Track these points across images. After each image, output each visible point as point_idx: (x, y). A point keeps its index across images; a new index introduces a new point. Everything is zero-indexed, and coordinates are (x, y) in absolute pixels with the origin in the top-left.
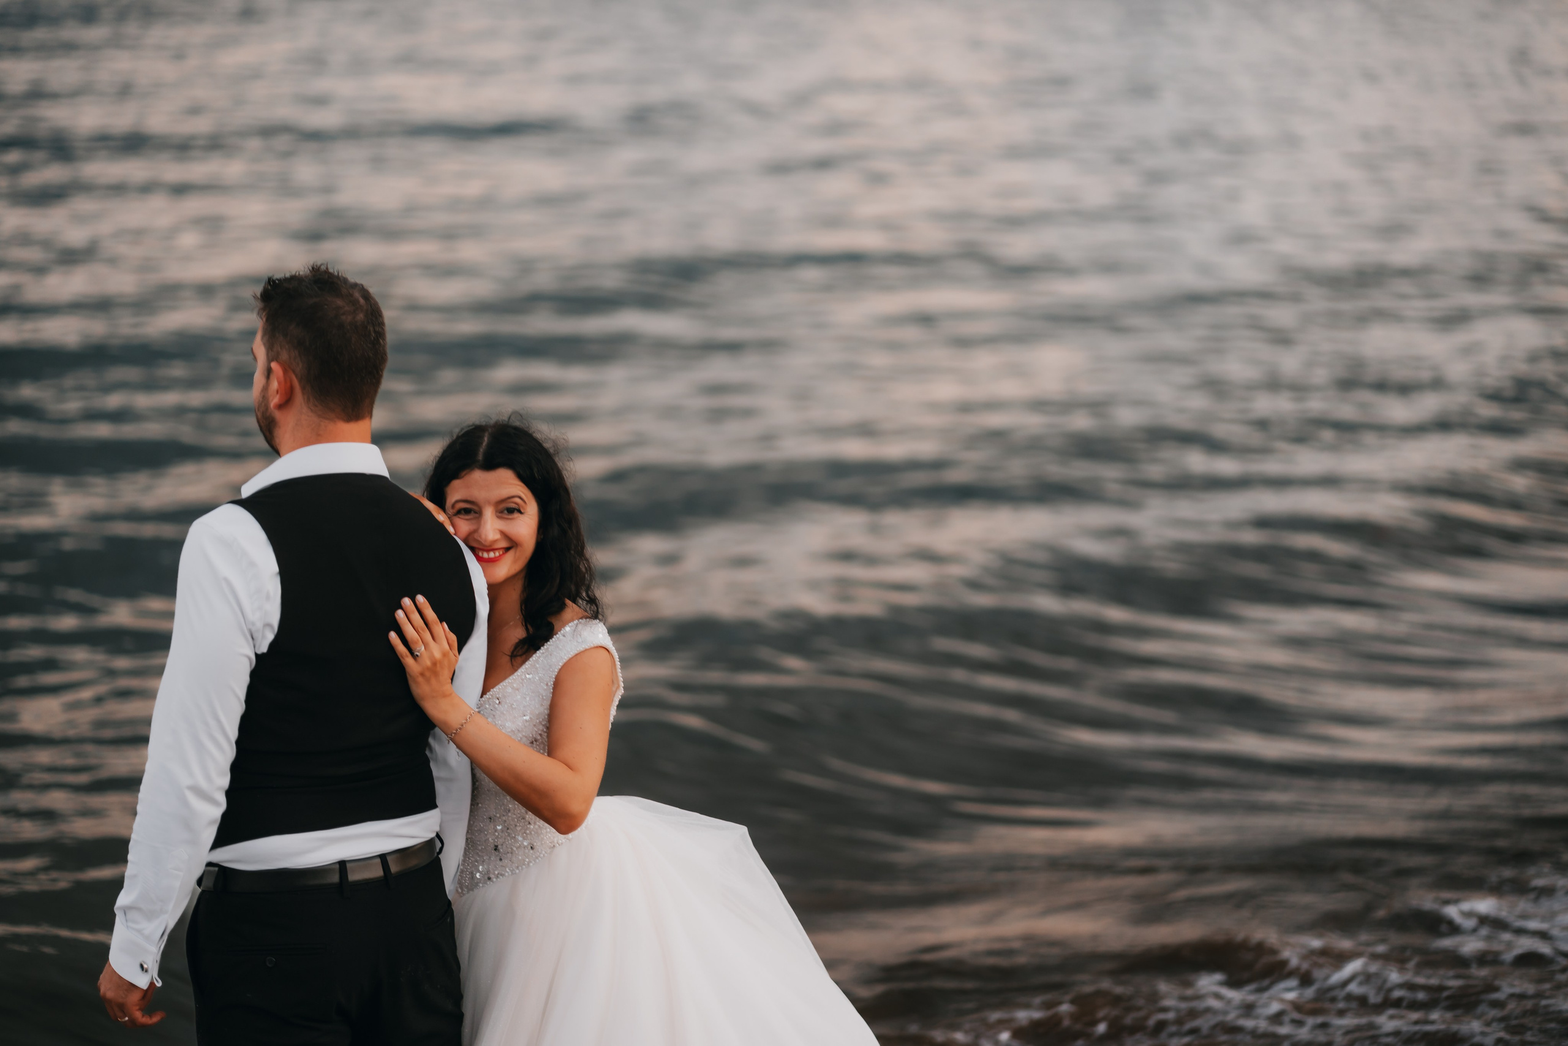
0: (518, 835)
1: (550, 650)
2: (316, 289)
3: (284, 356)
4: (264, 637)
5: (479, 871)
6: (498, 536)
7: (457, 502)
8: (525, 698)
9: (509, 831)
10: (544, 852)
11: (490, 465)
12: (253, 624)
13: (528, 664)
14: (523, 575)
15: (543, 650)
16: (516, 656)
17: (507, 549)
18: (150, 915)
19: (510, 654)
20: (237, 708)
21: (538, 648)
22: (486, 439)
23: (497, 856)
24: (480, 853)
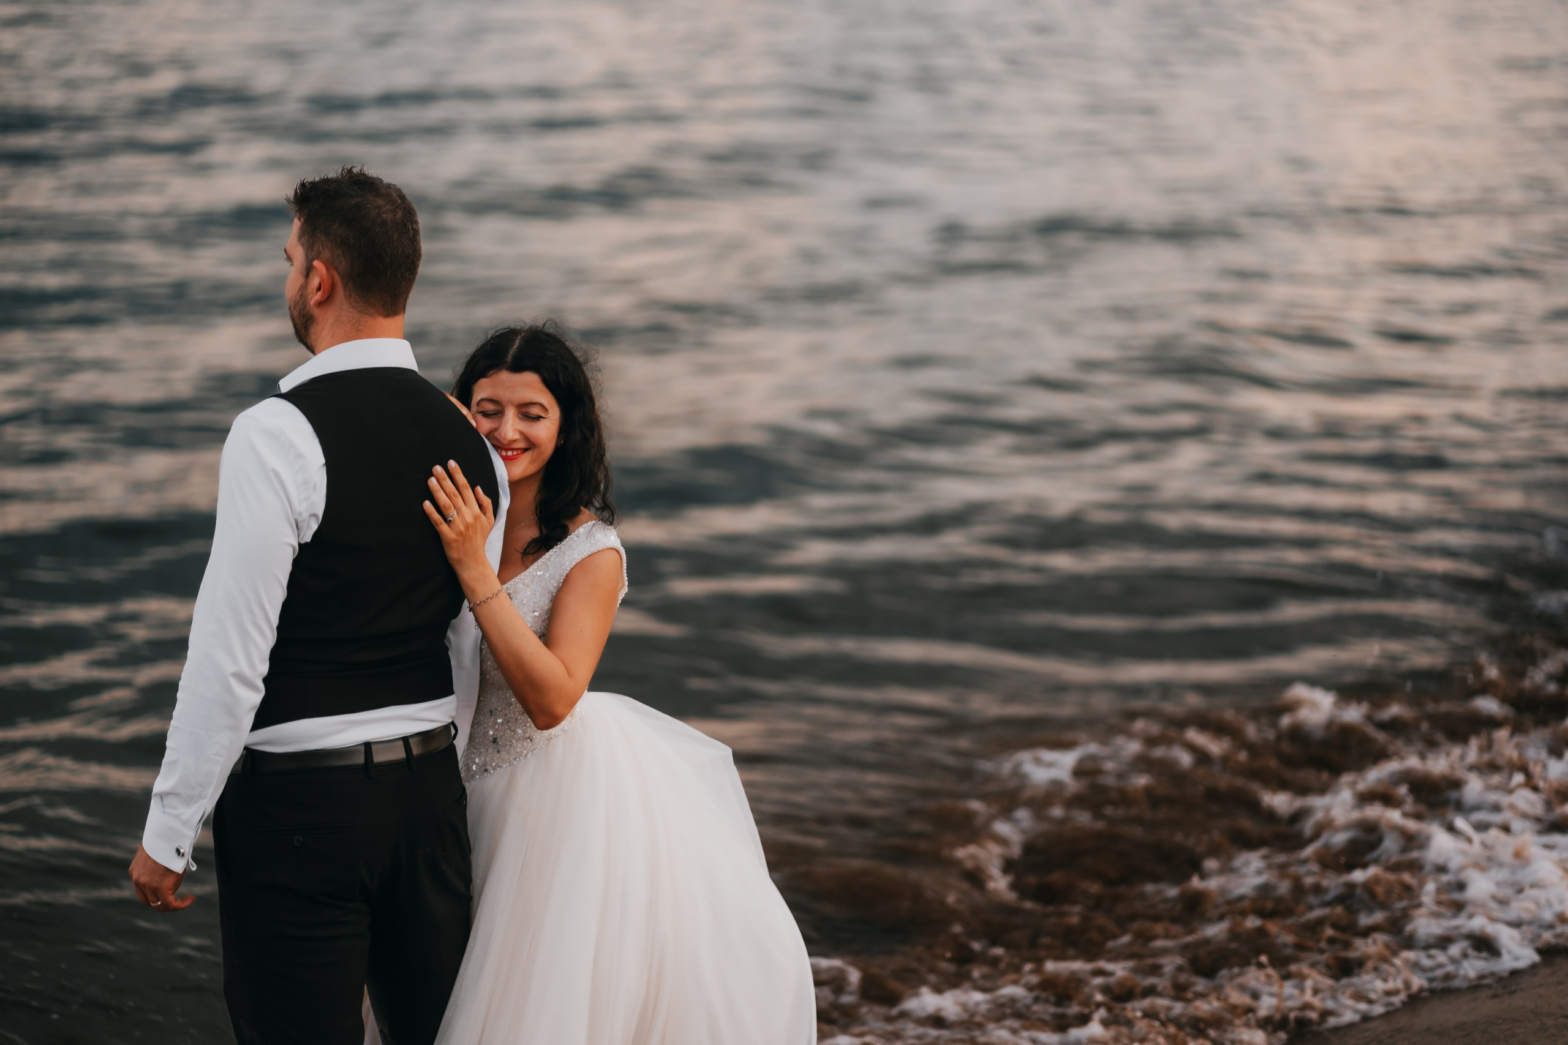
0: (519, 728)
1: (563, 549)
2: (357, 189)
3: (326, 254)
4: (308, 527)
5: (475, 763)
6: (517, 436)
7: (482, 400)
8: (535, 594)
9: (509, 724)
10: (541, 744)
11: (517, 367)
12: (300, 514)
13: (540, 562)
14: (540, 477)
15: (555, 549)
16: (528, 554)
17: (525, 450)
18: (189, 801)
19: (522, 551)
20: (279, 595)
21: (552, 547)
22: (517, 342)
23: (495, 748)
24: (477, 746)
